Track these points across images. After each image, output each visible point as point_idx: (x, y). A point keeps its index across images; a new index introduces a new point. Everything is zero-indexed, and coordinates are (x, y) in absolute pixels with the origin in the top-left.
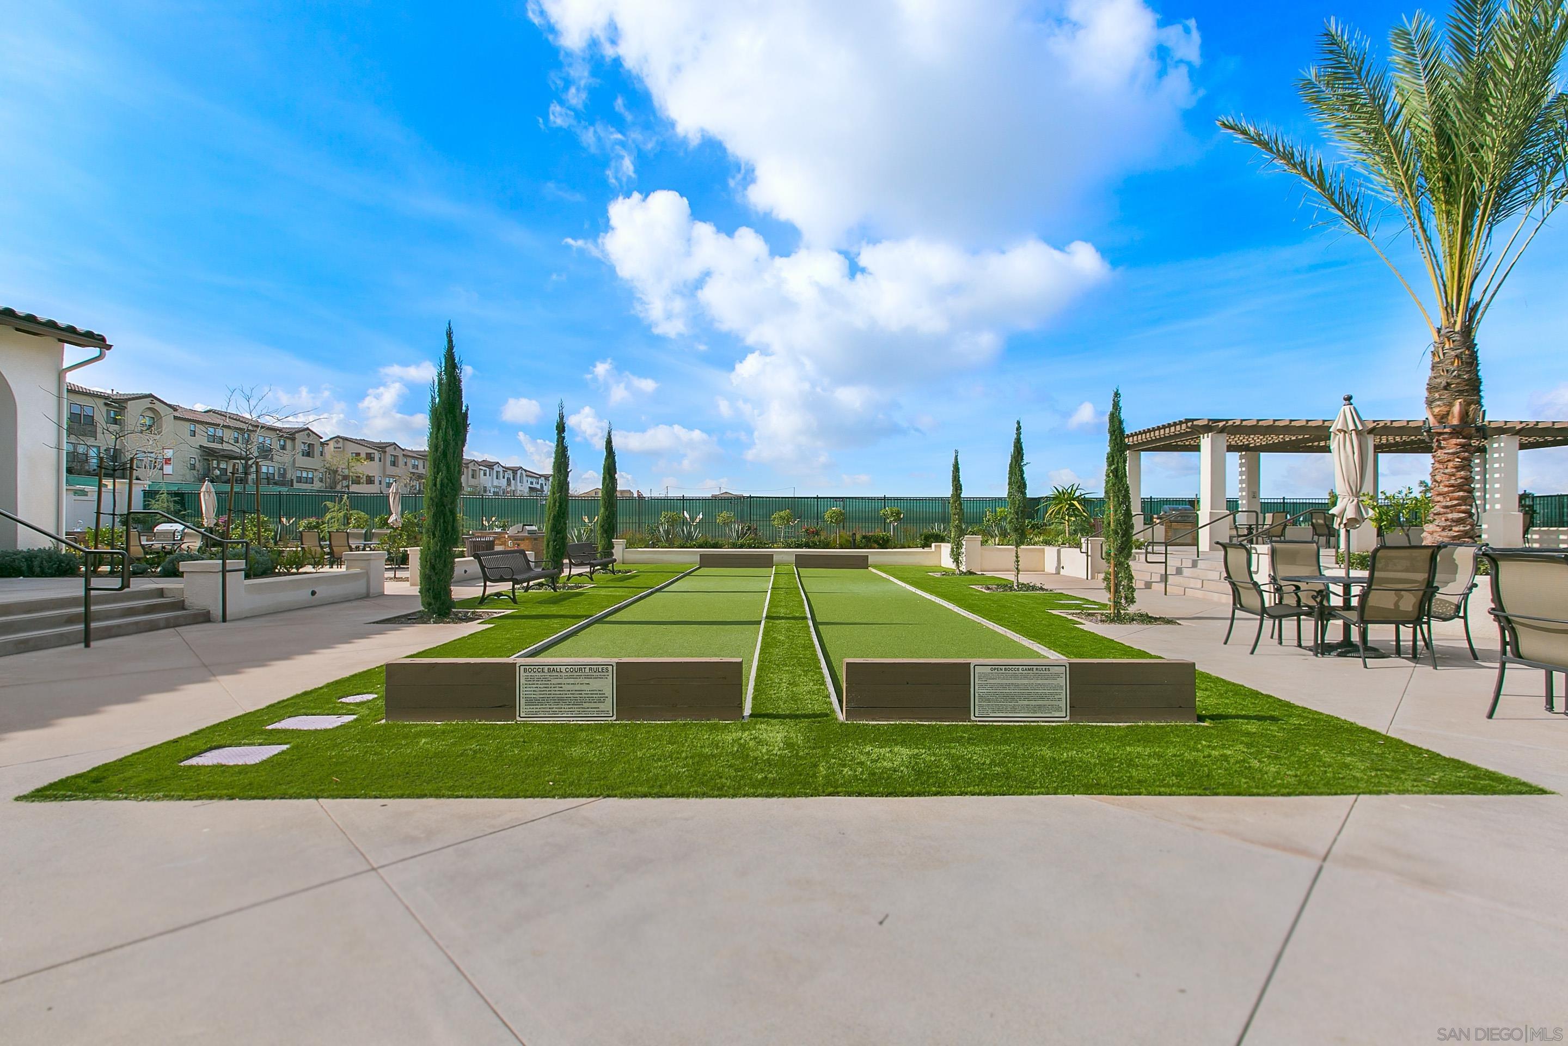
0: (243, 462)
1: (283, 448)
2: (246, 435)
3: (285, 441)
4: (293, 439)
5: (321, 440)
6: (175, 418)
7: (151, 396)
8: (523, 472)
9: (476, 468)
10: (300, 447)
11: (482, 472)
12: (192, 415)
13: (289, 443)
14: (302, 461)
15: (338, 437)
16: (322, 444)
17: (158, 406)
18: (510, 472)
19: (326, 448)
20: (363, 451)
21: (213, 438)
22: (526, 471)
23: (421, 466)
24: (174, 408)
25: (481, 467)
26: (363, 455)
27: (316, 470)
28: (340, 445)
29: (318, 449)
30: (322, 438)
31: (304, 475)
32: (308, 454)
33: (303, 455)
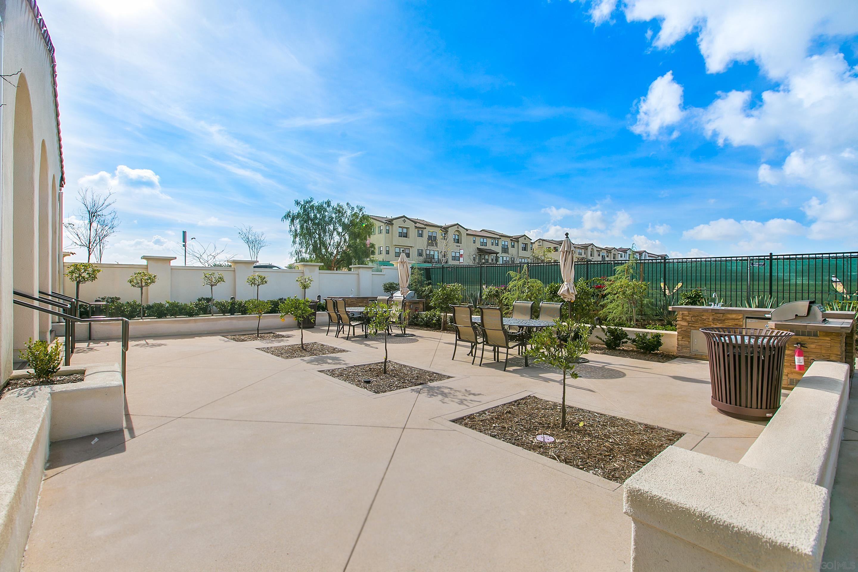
0: (495, 255)
1: (513, 247)
2: (496, 241)
3: (514, 243)
4: (518, 242)
5: (531, 241)
6: (467, 234)
7: (458, 224)
8: (647, 254)
9: (616, 252)
10: (521, 246)
11: (620, 255)
12: (474, 233)
13: (516, 243)
14: (522, 253)
15: (540, 239)
16: (532, 243)
17: (460, 229)
18: (638, 254)
19: (534, 245)
20: (552, 246)
21: (482, 244)
22: (648, 253)
23: (583, 254)
24: (467, 230)
25: (619, 252)
26: (552, 248)
27: (528, 258)
28: (541, 244)
29: (529, 246)
30: (531, 240)
31: (523, 261)
32: (525, 249)
33: (522, 250)
